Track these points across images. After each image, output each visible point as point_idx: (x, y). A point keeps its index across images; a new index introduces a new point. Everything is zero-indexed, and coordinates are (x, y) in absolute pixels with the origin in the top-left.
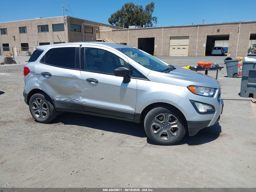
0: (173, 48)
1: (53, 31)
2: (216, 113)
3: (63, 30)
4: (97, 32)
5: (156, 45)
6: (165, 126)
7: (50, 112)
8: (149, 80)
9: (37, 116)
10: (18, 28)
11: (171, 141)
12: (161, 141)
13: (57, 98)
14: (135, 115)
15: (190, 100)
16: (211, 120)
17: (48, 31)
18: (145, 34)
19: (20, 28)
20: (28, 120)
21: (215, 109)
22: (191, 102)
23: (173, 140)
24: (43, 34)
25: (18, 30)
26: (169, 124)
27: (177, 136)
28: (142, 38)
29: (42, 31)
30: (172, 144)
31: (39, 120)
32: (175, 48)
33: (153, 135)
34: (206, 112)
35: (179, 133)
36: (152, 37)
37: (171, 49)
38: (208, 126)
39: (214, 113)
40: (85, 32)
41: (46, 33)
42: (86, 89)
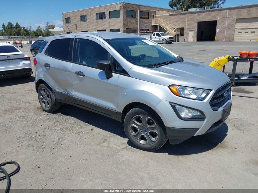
0: (239, 32)
1: (110, 18)
2: (206, 120)
3: (119, 17)
4: (153, 16)
5: (218, 29)
6: (144, 129)
7: (51, 102)
8: (129, 76)
9: (44, 105)
10: (80, 17)
11: (149, 146)
12: (139, 145)
13: (57, 89)
14: (117, 113)
15: (170, 103)
16: (199, 128)
17: (105, 18)
18: (206, 16)
19: (81, 16)
20: (38, 108)
21: (205, 116)
22: (171, 105)
23: (152, 146)
24: (100, 21)
25: (79, 19)
26: (148, 127)
27: (156, 142)
28: (202, 21)
29: (100, 18)
30: (150, 150)
31: (45, 108)
32: (241, 32)
33: (131, 136)
34: (190, 118)
35: (158, 139)
36: (215, 20)
37: (236, 33)
38: (195, 135)
39: (204, 120)
40: (141, 18)
41: (103, 20)
42: (76, 82)
